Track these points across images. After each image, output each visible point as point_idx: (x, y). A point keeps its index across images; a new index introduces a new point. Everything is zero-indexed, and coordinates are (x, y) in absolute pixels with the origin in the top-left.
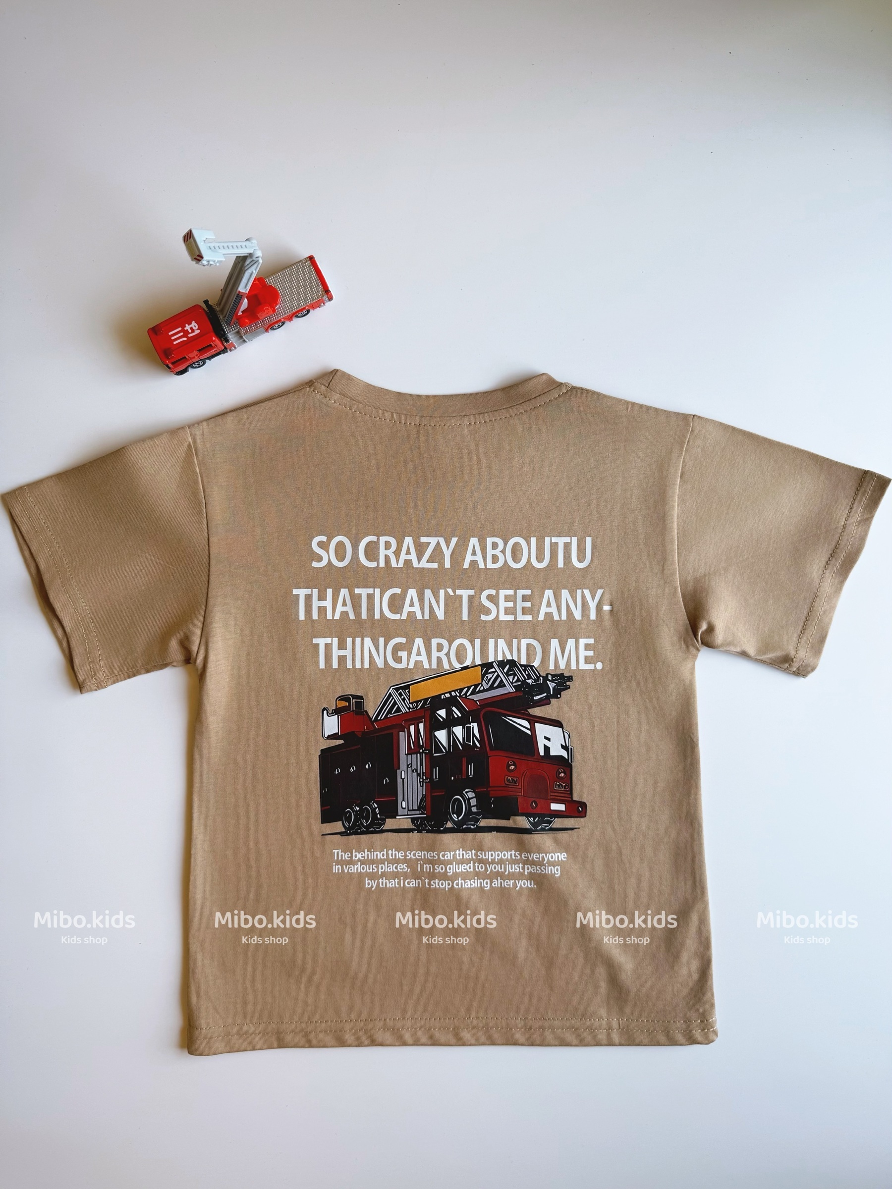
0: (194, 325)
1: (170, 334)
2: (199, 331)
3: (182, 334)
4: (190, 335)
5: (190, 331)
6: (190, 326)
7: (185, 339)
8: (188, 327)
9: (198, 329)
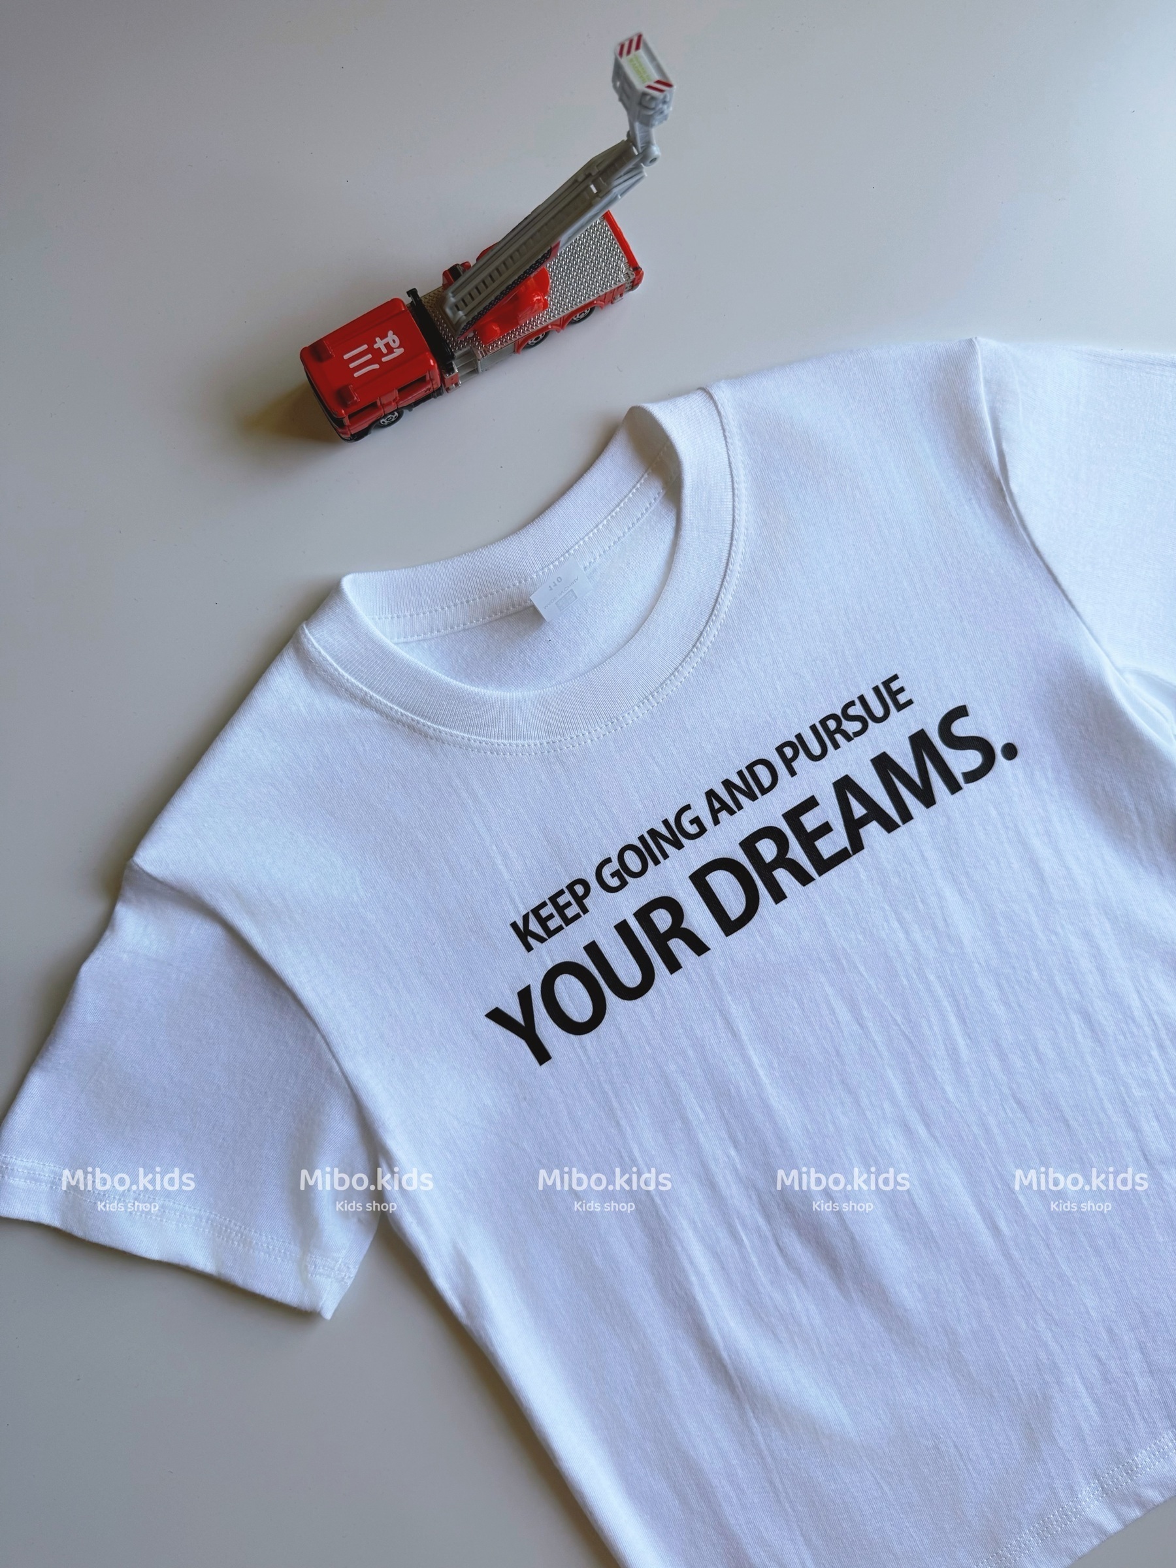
0: (391, 337)
1: (346, 357)
2: (401, 350)
3: (370, 356)
4: (384, 359)
5: (384, 351)
6: (385, 341)
7: (376, 366)
8: (380, 344)
9: (398, 348)
